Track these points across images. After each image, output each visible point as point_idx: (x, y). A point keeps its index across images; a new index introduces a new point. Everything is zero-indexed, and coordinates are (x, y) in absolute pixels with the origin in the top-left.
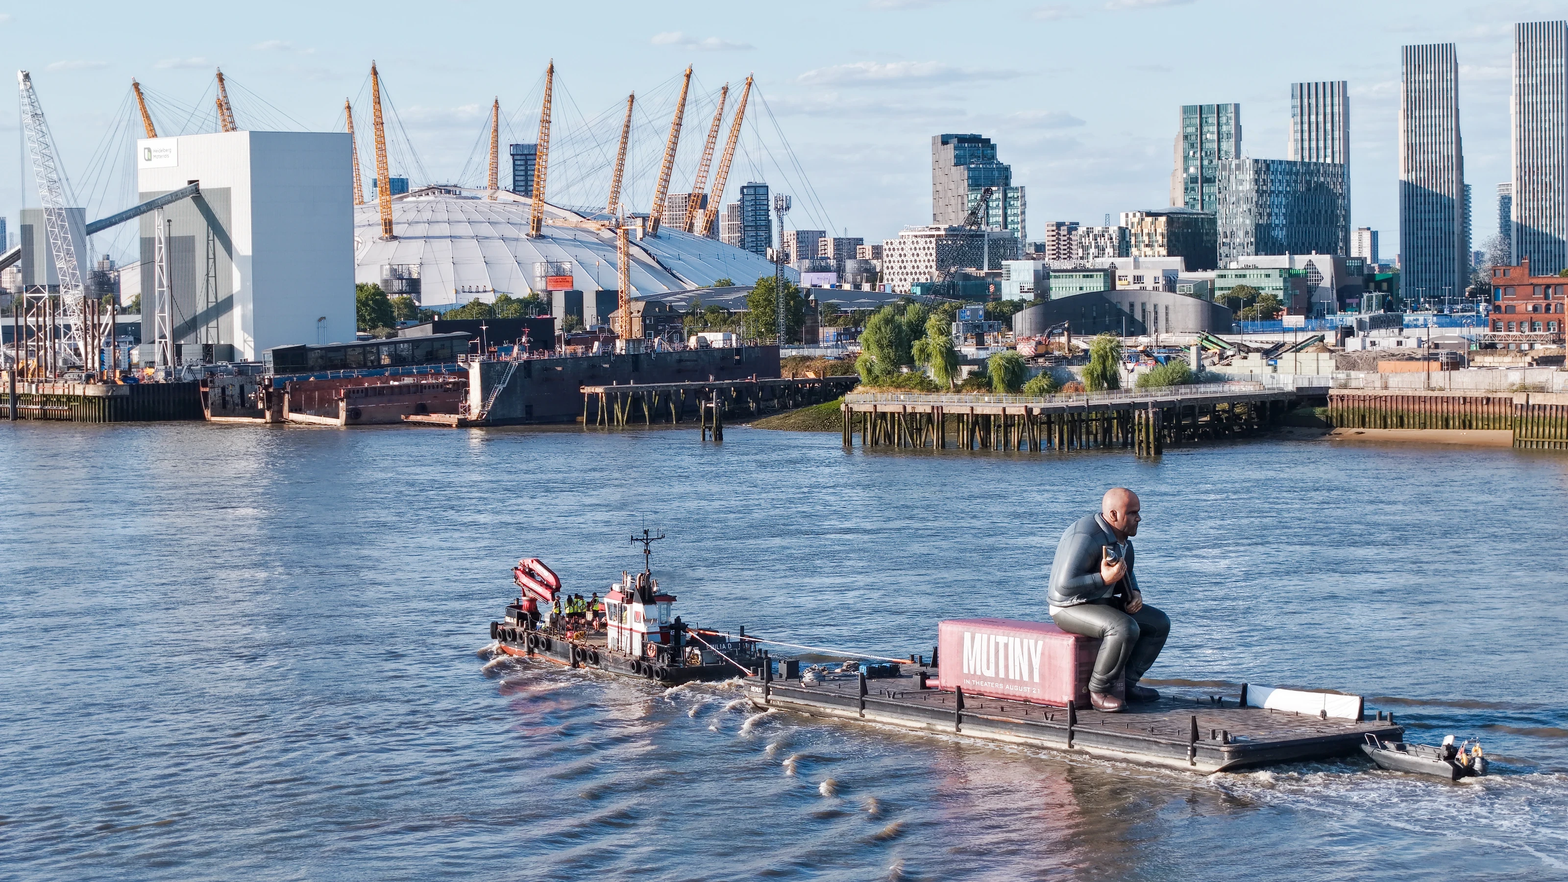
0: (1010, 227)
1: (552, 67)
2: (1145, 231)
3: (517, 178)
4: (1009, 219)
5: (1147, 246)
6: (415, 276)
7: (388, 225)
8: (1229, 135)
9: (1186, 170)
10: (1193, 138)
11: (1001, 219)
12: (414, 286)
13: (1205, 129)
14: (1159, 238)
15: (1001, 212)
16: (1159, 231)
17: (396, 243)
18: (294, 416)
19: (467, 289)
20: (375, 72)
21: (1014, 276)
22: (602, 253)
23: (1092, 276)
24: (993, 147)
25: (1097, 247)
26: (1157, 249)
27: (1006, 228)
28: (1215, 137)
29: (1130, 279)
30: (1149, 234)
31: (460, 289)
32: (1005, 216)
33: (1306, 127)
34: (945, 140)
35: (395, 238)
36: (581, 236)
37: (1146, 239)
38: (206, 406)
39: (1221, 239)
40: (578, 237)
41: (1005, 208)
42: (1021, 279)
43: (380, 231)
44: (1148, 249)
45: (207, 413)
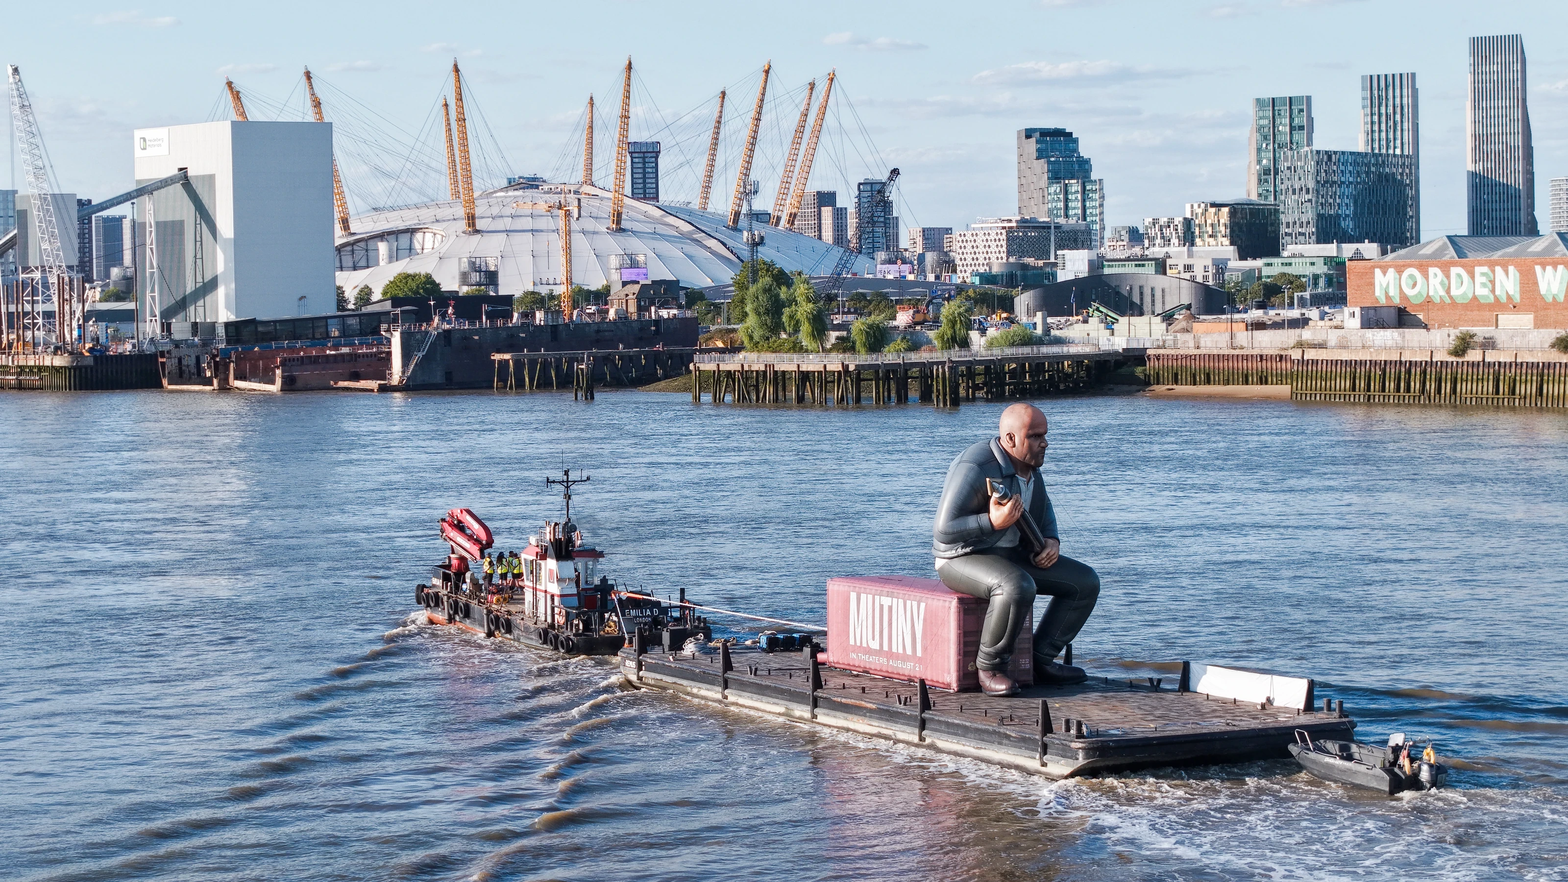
0: (1088, 219)
1: (630, 64)
2: (1209, 222)
3: (636, 176)
4: (1088, 212)
5: (1211, 236)
6: (492, 269)
7: (471, 219)
8: (1301, 128)
9: (1259, 162)
10: (1266, 130)
11: (1080, 212)
12: (492, 277)
13: (1278, 121)
14: (1222, 229)
15: (1080, 205)
16: (1222, 221)
17: (479, 236)
18: (239, 384)
19: (544, 282)
20: (457, 70)
21: (1068, 265)
22: (680, 246)
23: (1143, 265)
24: (1076, 141)
25: (1163, 237)
26: (1220, 239)
27: (1085, 219)
28: (1288, 129)
29: (1181, 268)
30: (1212, 225)
31: (538, 281)
32: (1084, 208)
33: (1376, 118)
34: (1029, 134)
35: (477, 232)
36: (661, 229)
37: (1209, 229)
38: (164, 376)
39: (1283, 230)
40: (658, 231)
41: (1084, 201)
42: (1076, 268)
43: (463, 225)
44: (1211, 240)
45: (165, 382)
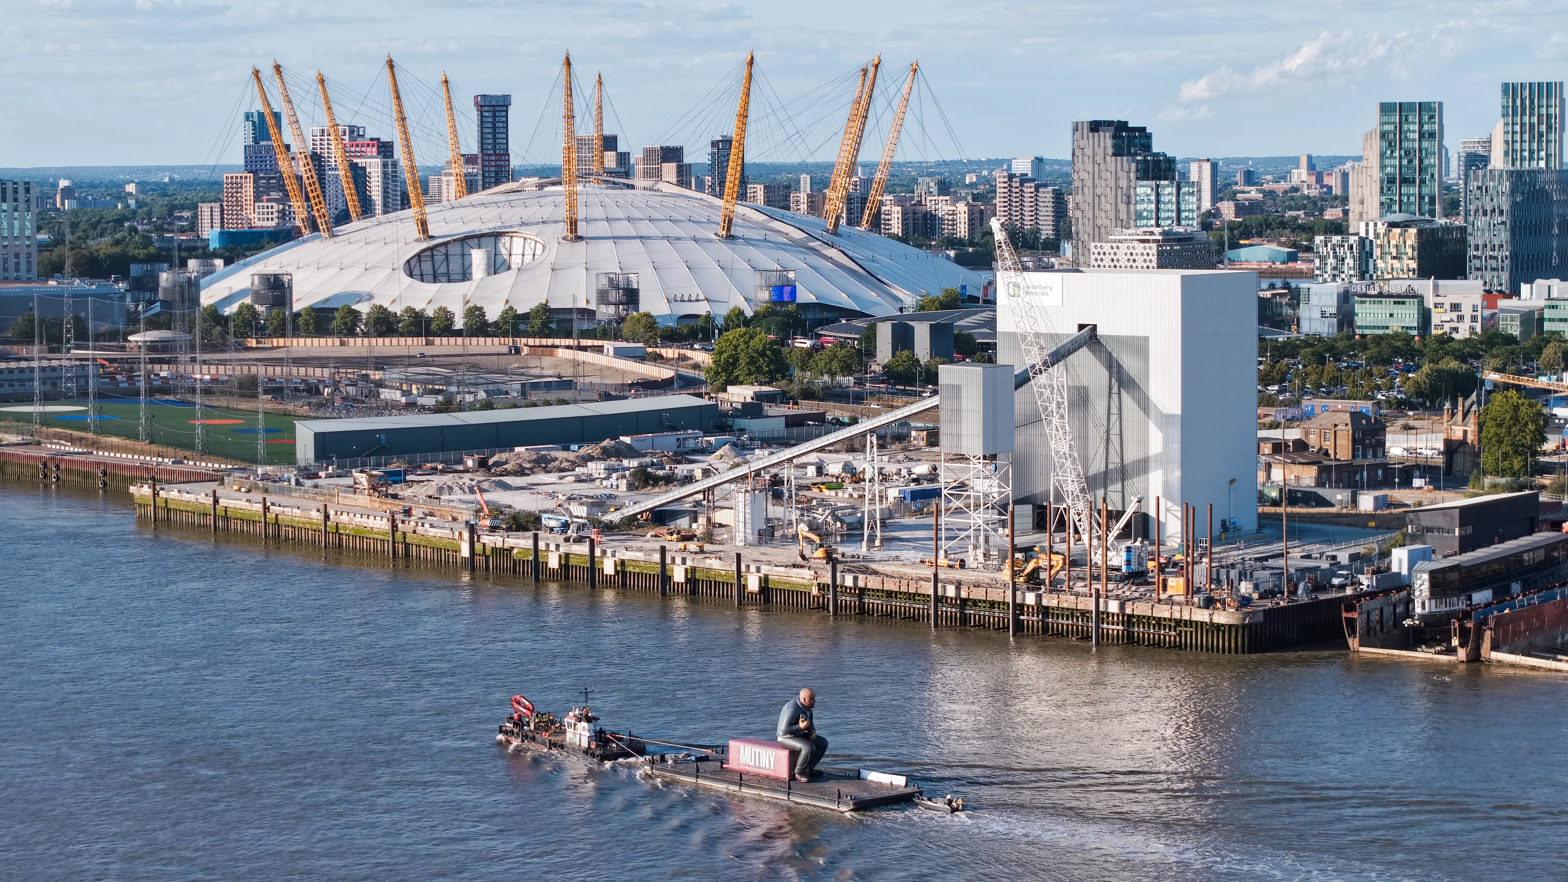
0: (1183, 222)
1: (752, 58)
2: (1393, 242)
4: (1184, 215)
5: (1394, 258)
6: (635, 286)
7: (573, 224)
8: (1432, 135)
9: (1383, 167)
10: (1391, 136)
11: (1174, 215)
12: (631, 296)
13: (1405, 127)
14: (1409, 251)
15: (1174, 207)
16: (1409, 242)
17: (583, 244)
18: (1495, 655)
20: (568, 63)
21: (1314, 300)
22: (803, 256)
23: (1404, 303)
24: (1149, 137)
25: (1335, 257)
26: (1406, 261)
27: (1179, 224)
28: (1416, 136)
29: (1447, 307)
30: (1397, 246)
31: (672, 297)
32: (1179, 211)
33: (1518, 128)
34: (1095, 126)
35: (580, 238)
36: (771, 236)
37: (1394, 251)
38: (1353, 633)
39: (1471, 252)
40: (769, 238)
41: (1178, 203)
42: (1322, 303)
43: (563, 229)
44: (1395, 262)
45: (1353, 643)
